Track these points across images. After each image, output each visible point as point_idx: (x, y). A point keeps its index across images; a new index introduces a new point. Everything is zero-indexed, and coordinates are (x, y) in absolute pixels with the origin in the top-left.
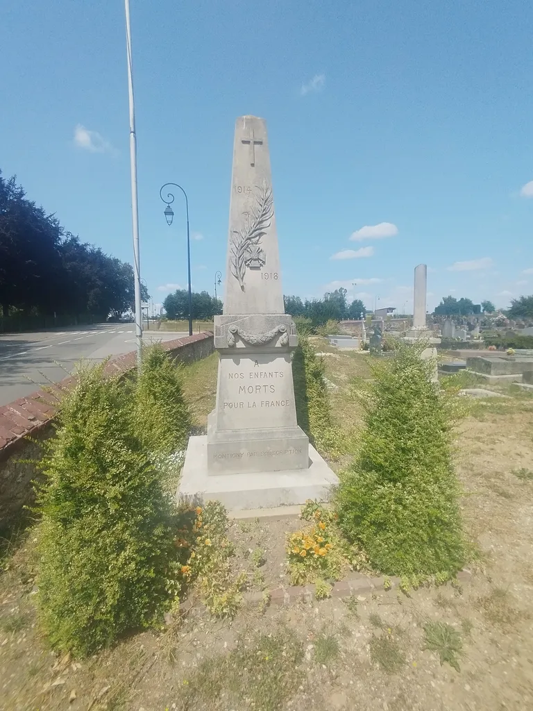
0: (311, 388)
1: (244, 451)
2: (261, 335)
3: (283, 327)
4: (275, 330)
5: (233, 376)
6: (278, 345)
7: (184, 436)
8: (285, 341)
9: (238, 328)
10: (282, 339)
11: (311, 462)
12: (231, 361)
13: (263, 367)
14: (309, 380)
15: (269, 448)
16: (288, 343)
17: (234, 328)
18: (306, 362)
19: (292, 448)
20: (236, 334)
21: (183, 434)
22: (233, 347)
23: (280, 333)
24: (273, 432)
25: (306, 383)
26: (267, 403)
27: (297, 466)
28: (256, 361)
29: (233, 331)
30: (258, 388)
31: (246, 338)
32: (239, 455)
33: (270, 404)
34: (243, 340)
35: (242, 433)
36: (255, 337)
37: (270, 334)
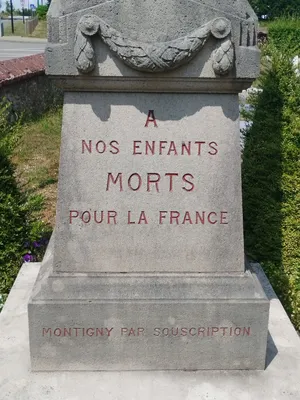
0: (291, 173)
1: (113, 323)
2: (162, 45)
3: (221, 23)
4: (201, 32)
5: (94, 147)
6: (207, 71)
7: (15, 259)
8: (225, 62)
9: (103, 23)
10: (219, 57)
11: (271, 352)
12: (86, 109)
13: (167, 130)
14: (289, 154)
15: (172, 321)
16: (232, 69)
17: (90, 22)
18: (286, 112)
19: (226, 324)
20: (96, 38)
21: (12, 254)
22: (90, 73)
23: (212, 40)
24: (184, 285)
25: (281, 159)
26: (174, 216)
27: (237, 363)
28: (151, 113)
29: (89, 30)
30: (153, 179)
31: (121, 51)
32: (103, 333)
33: (181, 219)
34: (115, 56)
35: (112, 281)
36: (149, 48)
37: (186, 42)
